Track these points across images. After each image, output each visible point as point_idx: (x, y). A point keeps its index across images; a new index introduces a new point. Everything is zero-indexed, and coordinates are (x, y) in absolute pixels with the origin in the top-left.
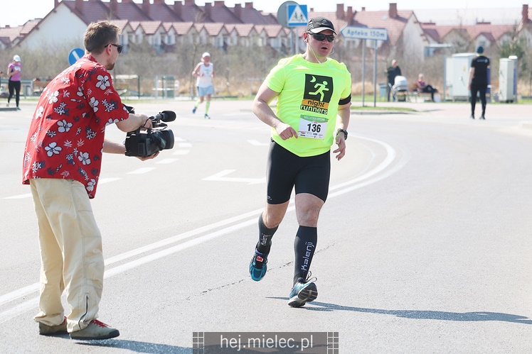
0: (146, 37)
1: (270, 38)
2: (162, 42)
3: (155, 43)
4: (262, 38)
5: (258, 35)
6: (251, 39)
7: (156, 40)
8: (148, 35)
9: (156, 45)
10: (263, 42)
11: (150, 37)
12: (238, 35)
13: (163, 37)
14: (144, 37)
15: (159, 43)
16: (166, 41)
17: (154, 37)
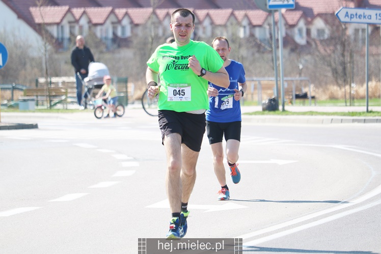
0: (93, 28)
1: (255, 26)
2: (114, 34)
3: (104, 35)
4: (244, 27)
5: (239, 24)
6: (230, 29)
7: (107, 31)
8: (96, 25)
9: (106, 38)
10: (245, 32)
11: (99, 28)
12: (212, 23)
13: (115, 28)
14: (90, 28)
15: (110, 35)
16: (119, 33)
17: (104, 27)
